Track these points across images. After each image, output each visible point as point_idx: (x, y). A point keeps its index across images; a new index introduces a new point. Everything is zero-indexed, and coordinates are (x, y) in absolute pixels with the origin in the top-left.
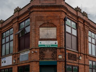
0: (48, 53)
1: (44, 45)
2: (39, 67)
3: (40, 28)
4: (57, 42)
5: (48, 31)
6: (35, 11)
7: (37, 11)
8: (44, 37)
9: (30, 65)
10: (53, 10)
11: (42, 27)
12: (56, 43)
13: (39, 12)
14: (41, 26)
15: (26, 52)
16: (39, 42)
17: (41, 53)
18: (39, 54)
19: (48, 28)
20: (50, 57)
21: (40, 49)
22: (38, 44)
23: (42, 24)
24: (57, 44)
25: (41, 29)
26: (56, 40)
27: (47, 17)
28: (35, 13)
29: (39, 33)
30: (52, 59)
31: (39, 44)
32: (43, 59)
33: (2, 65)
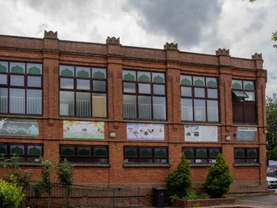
15: (249, 128)
33: (187, 139)
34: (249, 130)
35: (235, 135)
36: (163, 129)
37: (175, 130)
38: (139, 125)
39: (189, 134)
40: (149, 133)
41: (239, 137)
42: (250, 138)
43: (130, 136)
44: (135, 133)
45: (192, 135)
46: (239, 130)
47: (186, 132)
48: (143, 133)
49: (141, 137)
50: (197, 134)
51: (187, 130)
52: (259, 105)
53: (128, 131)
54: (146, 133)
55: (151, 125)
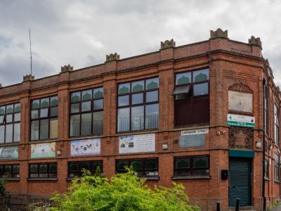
0: (241, 137)
1: (236, 123)
2: (227, 160)
3: (229, 92)
4: (254, 118)
5: (241, 98)
6: (223, 60)
7: (225, 60)
8: (235, 108)
9: (211, 155)
10: (249, 63)
11: (233, 90)
12: (252, 121)
13: (228, 63)
14: (230, 88)
15: (197, 131)
16: (229, 115)
17: (231, 135)
18: (228, 137)
19: (242, 94)
20: (243, 143)
21: (229, 128)
22: (226, 119)
23: (232, 84)
24: (254, 122)
25: (231, 93)
26: (253, 116)
27: (241, 74)
28: (222, 63)
29: (228, 99)
30: (246, 147)
31: (229, 119)
32: (233, 146)
33: (121, 151)
34: (197, 133)
35: (176, 142)
36: (99, 143)
37: (109, 143)
38: (80, 141)
39: (123, 146)
40: (88, 149)
41: (182, 143)
42: (197, 143)
43: (73, 153)
44: (77, 149)
45: (127, 146)
46: (183, 134)
47: (120, 144)
48: (83, 149)
49: (81, 152)
50: (131, 145)
51: (121, 141)
52: (212, 98)
53: (72, 147)
54: (85, 149)
55: (89, 140)
